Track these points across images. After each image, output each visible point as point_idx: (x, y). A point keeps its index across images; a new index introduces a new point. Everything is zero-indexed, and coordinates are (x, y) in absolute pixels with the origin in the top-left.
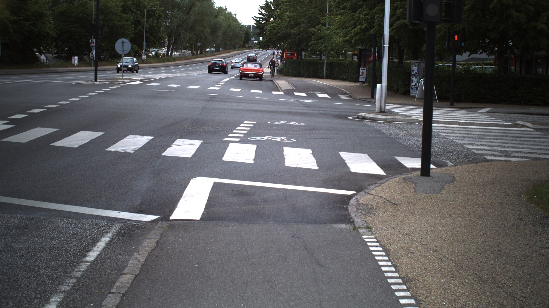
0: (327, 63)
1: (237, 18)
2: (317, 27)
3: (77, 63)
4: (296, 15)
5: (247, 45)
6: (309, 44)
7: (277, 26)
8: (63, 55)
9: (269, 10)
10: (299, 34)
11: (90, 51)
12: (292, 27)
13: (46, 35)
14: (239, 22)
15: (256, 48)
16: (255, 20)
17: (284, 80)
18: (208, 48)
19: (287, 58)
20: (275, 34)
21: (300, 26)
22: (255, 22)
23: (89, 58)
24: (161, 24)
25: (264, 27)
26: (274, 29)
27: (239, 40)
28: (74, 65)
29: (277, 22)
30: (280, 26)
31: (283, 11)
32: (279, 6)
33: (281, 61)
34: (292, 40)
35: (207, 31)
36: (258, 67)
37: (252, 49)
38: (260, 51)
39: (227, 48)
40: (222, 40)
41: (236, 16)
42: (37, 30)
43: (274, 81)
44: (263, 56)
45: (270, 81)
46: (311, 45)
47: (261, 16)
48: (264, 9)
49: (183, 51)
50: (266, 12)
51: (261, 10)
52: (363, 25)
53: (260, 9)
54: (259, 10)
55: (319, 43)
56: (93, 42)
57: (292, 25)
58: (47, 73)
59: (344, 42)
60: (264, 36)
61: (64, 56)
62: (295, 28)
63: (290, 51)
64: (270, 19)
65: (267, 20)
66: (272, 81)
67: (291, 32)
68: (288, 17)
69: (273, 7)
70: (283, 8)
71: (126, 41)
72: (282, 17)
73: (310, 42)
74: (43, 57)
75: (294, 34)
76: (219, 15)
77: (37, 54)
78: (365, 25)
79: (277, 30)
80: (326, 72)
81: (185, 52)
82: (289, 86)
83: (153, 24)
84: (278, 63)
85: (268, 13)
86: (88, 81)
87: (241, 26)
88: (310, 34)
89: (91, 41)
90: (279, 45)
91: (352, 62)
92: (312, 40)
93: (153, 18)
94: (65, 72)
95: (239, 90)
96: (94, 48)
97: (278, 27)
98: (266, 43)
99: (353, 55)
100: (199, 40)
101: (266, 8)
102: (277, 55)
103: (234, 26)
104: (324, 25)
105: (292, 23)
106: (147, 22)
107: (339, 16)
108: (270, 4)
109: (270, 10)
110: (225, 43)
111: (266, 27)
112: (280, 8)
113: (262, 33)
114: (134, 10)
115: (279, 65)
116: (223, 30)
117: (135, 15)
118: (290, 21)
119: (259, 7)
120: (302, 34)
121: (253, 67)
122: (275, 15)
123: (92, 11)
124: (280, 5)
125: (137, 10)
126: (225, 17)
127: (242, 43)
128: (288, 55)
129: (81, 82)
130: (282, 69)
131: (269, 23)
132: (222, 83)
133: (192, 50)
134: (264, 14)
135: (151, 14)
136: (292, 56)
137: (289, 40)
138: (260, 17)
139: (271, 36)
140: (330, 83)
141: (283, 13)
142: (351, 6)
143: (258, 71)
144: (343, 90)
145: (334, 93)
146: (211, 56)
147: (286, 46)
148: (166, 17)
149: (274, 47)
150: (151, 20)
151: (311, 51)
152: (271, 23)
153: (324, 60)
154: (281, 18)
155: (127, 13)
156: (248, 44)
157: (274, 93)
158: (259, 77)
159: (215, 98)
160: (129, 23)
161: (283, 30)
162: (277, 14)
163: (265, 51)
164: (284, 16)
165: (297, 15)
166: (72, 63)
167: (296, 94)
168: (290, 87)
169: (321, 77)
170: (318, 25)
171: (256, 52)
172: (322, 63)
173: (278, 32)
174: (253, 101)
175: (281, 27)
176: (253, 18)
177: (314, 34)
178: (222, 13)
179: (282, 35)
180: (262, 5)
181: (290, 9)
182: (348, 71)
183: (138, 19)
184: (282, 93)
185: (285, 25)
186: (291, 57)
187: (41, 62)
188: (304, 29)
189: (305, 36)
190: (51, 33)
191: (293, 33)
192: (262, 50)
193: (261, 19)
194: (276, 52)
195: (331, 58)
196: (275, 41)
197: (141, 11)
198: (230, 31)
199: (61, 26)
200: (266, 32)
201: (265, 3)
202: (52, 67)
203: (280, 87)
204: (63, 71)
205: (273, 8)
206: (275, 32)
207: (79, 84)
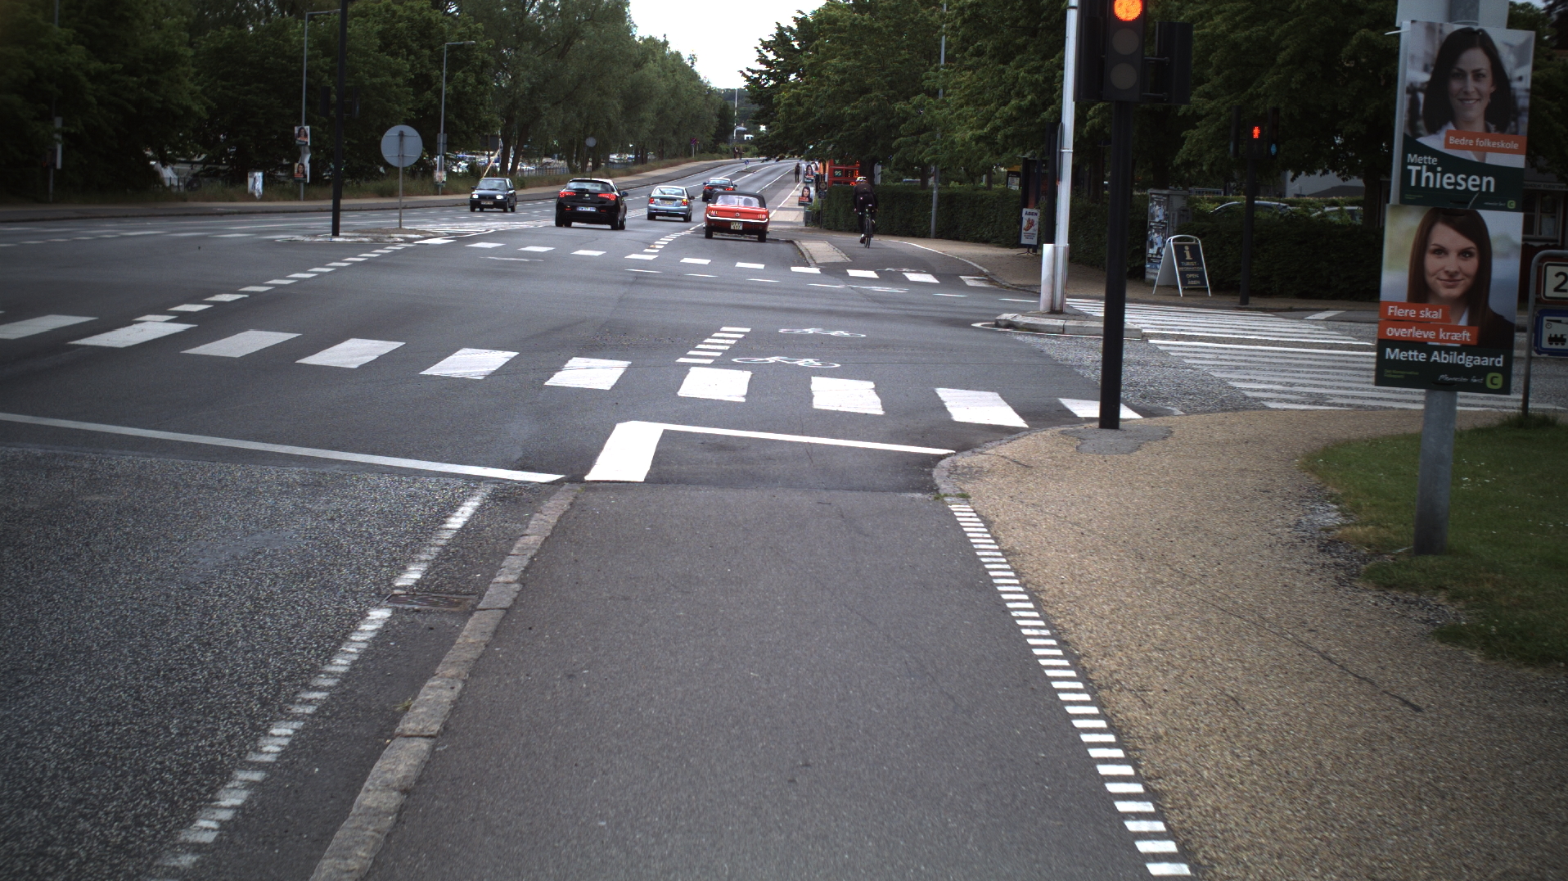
0: (940, 196)
1: (696, 68)
2: (917, 99)
3: (261, 191)
4: (858, 67)
5: (723, 146)
6: (893, 145)
7: (807, 96)
8: (221, 167)
9: (785, 50)
10: (866, 119)
11: (296, 156)
12: (847, 99)
13: (182, 113)
14: (702, 82)
15: (749, 153)
16: (749, 79)
17: (822, 240)
18: (613, 154)
19: (835, 182)
20: (800, 119)
21: (868, 96)
22: (746, 83)
23: (292, 175)
24: (487, 85)
25: (771, 97)
26: (800, 104)
27: (702, 132)
28: (252, 195)
29: (807, 83)
30: (814, 96)
31: (824, 54)
32: (814, 41)
33: (817, 190)
34: (847, 133)
35: (616, 106)
36: (755, 205)
37: (735, 157)
38: (760, 164)
39: (668, 153)
40: (652, 132)
41: (693, 63)
42: (158, 98)
43: (796, 242)
44: (769, 178)
45: (787, 242)
46: (899, 147)
47: (763, 68)
48: (772, 49)
49: (545, 160)
50: (779, 57)
51: (764, 52)
52: (1024, 96)
53: (761, 48)
54: (759, 51)
55: (918, 141)
56: (304, 133)
57: (848, 91)
58: (187, 215)
59: (978, 139)
60: (772, 123)
61: (224, 171)
62: (857, 100)
63: (841, 164)
64: (788, 77)
65: (781, 79)
66: (791, 242)
67: (844, 113)
68: (838, 72)
69: (796, 44)
70: (822, 46)
71: (409, 131)
72: (820, 72)
73: (895, 138)
74: (168, 173)
75: (853, 117)
76: (646, 60)
77: (153, 163)
78: (1029, 97)
79: (806, 105)
80: (937, 221)
81: (549, 164)
82: (836, 253)
83: (464, 87)
84: (808, 196)
85: (782, 59)
86: (315, 235)
87: (709, 93)
88: (895, 119)
89: (300, 131)
90: (811, 147)
91: (1006, 194)
92: (901, 136)
93: (465, 68)
94: (233, 213)
95: (706, 262)
96: (307, 149)
97: (811, 97)
98: (777, 142)
99: (1008, 176)
100: (591, 129)
101: (778, 45)
102: (807, 174)
103: (687, 90)
104: (933, 93)
105: (847, 87)
106: (448, 80)
107: (969, 73)
108: (788, 34)
109: (791, 51)
110: (662, 140)
111: (776, 96)
112: (817, 46)
113: (766, 115)
114: (415, 46)
115: (811, 200)
116: (658, 104)
117: (418, 58)
118: (843, 82)
119: (758, 44)
120: (873, 119)
121: (742, 204)
122: (802, 66)
123: (303, 49)
124: (817, 38)
125: (422, 47)
126: (664, 67)
127: (709, 140)
128: (837, 173)
129: (298, 238)
130: (819, 213)
131: (783, 87)
132: (660, 244)
133: (572, 158)
134: (773, 61)
135: (459, 58)
136: (847, 176)
137: (839, 132)
138: (761, 71)
139: (790, 122)
140: (944, 249)
141: (823, 61)
142: (995, 48)
143: (754, 214)
144: (975, 265)
145: (949, 274)
146: (622, 175)
147: (830, 148)
148: (501, 64)
149: (799, 151)
150: (459, 74)
151: (896, 164)
152: (791, 88)
153: (932, 189)
154: (819, 75)
155: (394, 54)
156: (726, 141)
157: (794, 269)
158: (757, 232)
159: (646, 278)
160: (400, 80)
161: (822, 107)
162: (806, 62)
163: (773, 161)
164: (825, 68)
165: (860, 66)
166: (246, 190)
167: (852, 273)
168: (838, 257)
169: (923, 235)
170: (916, 94)
171: (749, 166)
172: (927, 196)
173: (809, 113)
174: (741, 285)
175: (817, 97)
176: (741, 72)
177: (904, 120)
178: (654, 54)
179: (819, 119)
180: (767, 39)
181: (842, 49)
182: (996, 217)
183: (424, 71)
184: (816, 271)
185: (829, 92)
186: (843, 179)
187: (164, 186)
188: (880, 105)
189: (882, 122)
190: (196, 108)
191: (849, 114)
192: (767, 160)
193: (764, 76)
194: (804, 165)
195: (952, 183)
196: (801, 134)
197: (431, 48)
198: (678, 105)
199: (219, 90)
200: (778, 113)
201: (775, 31)
202: (195, 200)
203: (811, 257)
204: (227, 210)
205: (797, 47)
206: (801, 110)
207: (291, 243)
